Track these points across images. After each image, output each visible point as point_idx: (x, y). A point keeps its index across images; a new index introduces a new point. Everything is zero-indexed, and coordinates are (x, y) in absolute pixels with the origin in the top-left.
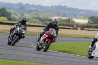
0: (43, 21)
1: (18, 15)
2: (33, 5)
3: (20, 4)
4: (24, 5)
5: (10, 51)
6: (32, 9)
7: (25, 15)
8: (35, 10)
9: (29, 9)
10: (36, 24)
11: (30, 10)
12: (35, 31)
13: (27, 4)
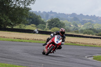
0: (97, 32)
1: (72, 26)
2: (87, 16)
3: (74, 14)
4: (78, 15)
5: (63, 63)
6: (86, 19)
7: (79, 26)
8: (89, 21)
9: (83, 19)
10: (90, 35)
11: (84, 21)
12: (88, 43)
13: (81, 15)
